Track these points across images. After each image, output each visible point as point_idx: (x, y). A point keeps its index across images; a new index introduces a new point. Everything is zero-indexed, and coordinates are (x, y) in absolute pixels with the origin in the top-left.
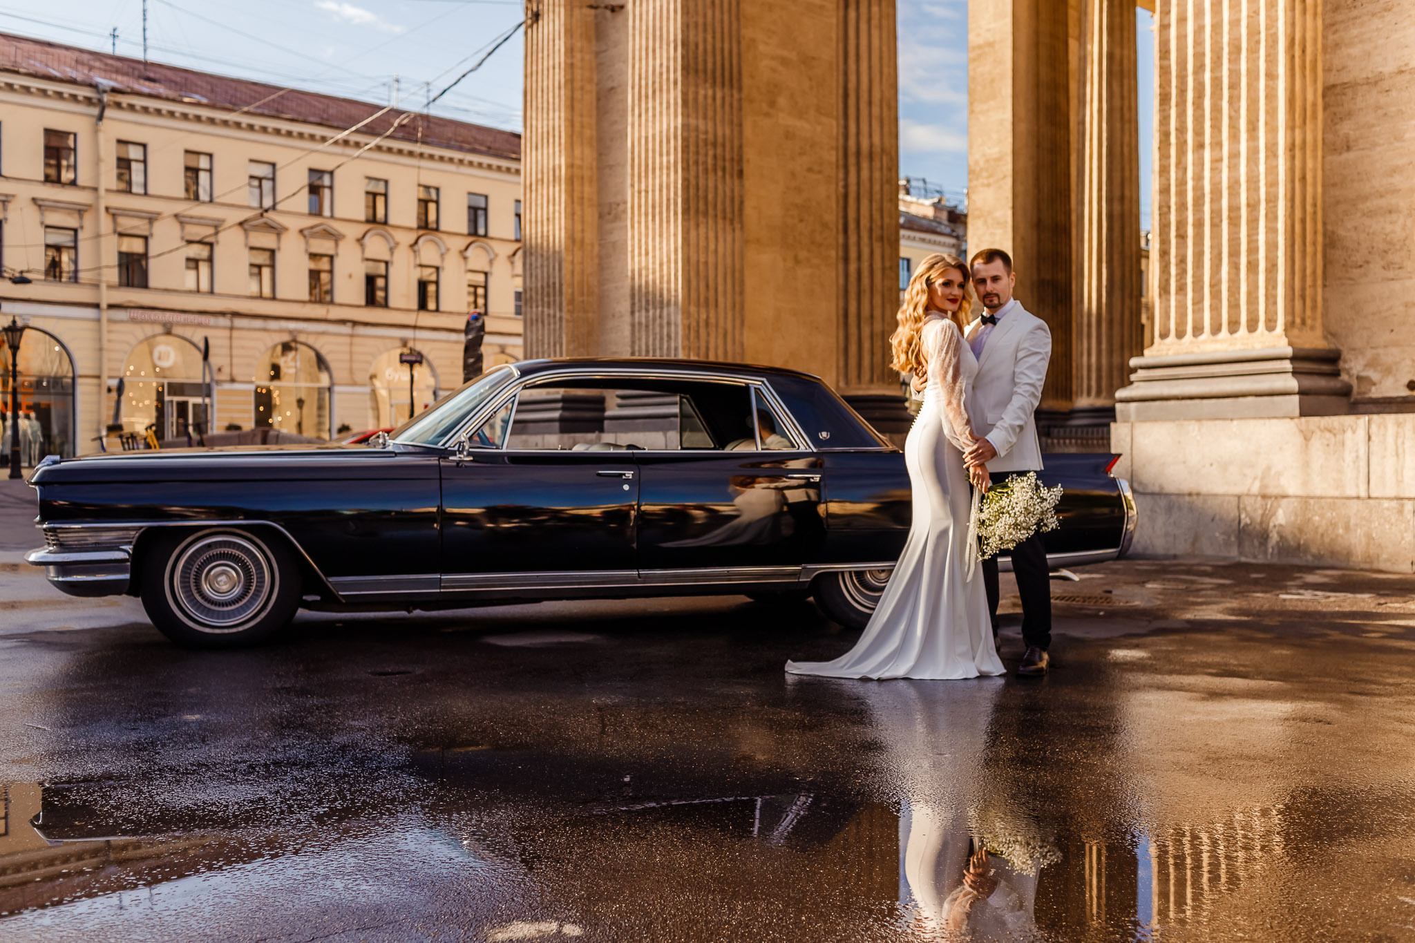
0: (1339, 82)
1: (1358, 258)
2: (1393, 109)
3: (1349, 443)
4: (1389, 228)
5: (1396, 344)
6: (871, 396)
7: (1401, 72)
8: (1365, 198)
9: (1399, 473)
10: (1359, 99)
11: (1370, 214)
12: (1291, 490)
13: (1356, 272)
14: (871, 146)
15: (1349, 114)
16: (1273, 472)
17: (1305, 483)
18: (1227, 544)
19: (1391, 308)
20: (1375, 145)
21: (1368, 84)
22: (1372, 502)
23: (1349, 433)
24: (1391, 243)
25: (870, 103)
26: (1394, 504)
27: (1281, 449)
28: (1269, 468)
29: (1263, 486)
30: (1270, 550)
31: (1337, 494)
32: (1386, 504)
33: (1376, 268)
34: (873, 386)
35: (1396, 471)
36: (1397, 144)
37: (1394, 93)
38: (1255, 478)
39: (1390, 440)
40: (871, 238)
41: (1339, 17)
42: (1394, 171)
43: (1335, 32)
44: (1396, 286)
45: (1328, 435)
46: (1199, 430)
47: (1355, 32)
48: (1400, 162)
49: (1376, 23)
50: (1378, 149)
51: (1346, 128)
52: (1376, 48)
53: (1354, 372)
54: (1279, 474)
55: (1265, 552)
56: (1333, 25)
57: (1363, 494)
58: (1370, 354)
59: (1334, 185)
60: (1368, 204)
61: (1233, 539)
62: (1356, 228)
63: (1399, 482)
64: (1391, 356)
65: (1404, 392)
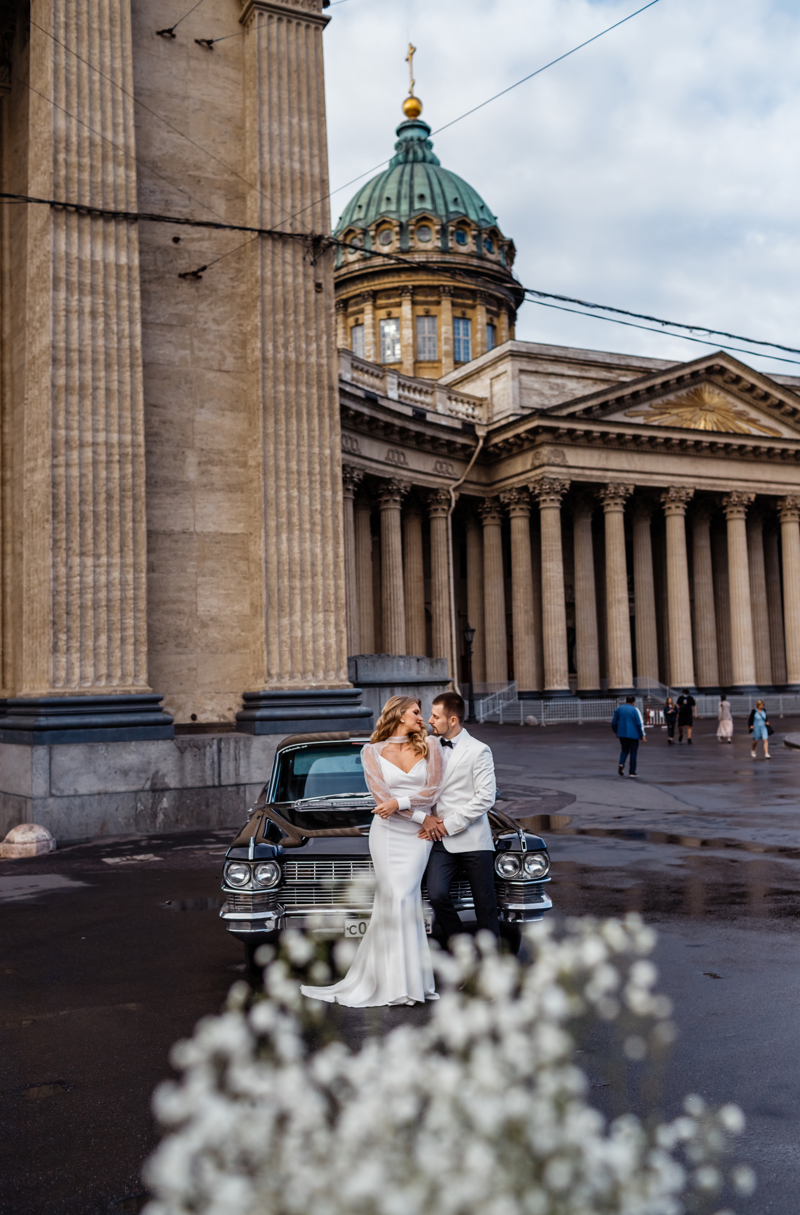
1: (160, 638)
2: (180, 553)
3: (208, 754)
4: (179, 623)
5: (184, 692)
7: (184, 533)
8: (165, 603)
9: (237, 770)
11: (168, 612)
12: (172, 786)
13: (162, 647)
16: (160, 773)
17: (181, 780)
18: (128, 825)
19: (180, 670)
20: (170, 572)
21: (165, 534)
22: (222, 788)
23: (208, 748)
24: (180, 631)
26: (234, 788)
27: (165, 759)
28: (157, 772)
29: (153, 784)
30: (158, 825)
31: (201, 785)
32: (230, 789)
33: (171, 645)
35: (235, 769)
36: (183, 574)
37: (180, 544)
38: (148, 779)
39: (232, 751)
42: (181, 589)
44: (183, 657)
45: (195, 749)
46: (107, 749)
47: (156, 501)
48: (185, 585)
49: (168, 500)
50: (172, 575)
52: (169, 514)
54: (164, 776)
55: (155, 826)
57: (216, 784)
58: (168, 697)
60: (167, 607)
61: (132, 821)
62: (158, 620)
63: (237, 774)
64: (181, 699)
65: (189, 721)
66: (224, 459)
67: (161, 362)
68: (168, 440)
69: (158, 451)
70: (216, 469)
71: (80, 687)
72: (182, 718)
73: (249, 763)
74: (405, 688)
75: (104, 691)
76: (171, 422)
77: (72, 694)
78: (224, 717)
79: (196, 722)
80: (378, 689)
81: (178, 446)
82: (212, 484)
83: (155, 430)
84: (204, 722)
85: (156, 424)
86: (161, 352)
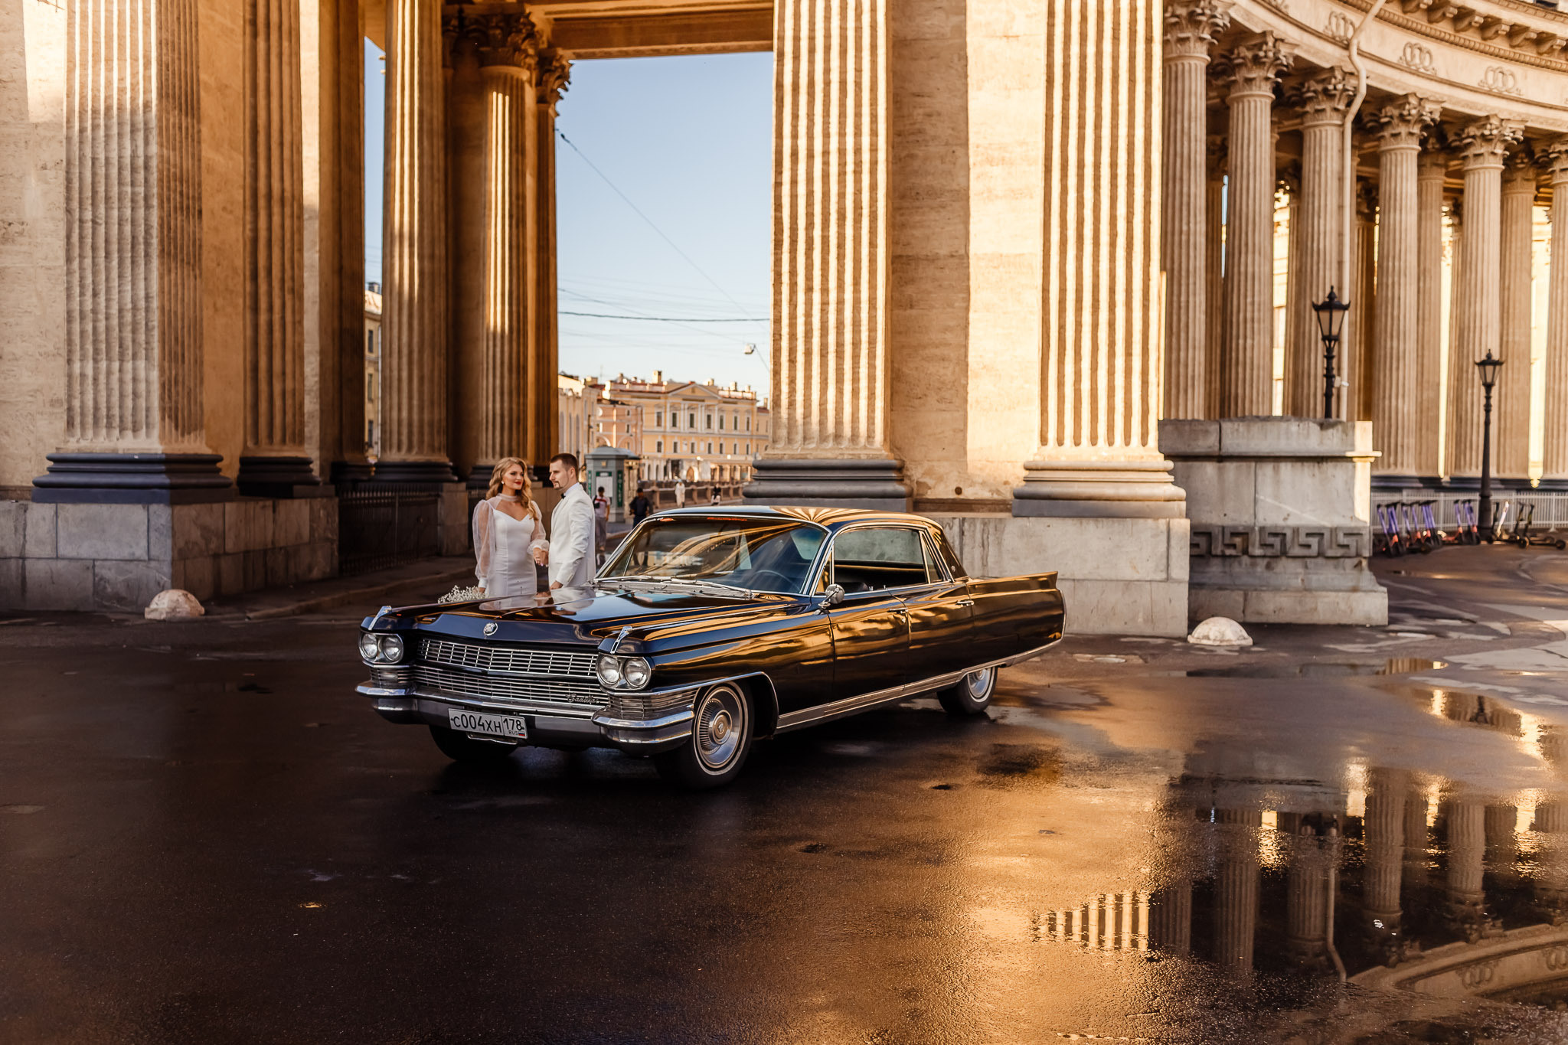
0: (904, 254)
1: (918, 391)
2: (946, 283)
4: (942, 372)
5: (946, 459)
6: (285, 458)
7: (952, 256)
8: (925, 347)
9: (984, 559)
10: (920, 270)
11: (929, 359)
13: (917, 402)
14: (283, 191)
15: (913, 281)
19: (943, 432)
20: (933, 307)
21: (927, 260)
24: (943, 383)
25: (281, 144)
33: (932, 400)
34: (286, 448)
35: (982, 558)
36: (949, 310)
37: (947, 271)
39: (978, 536)
40: (282, 288)
41: (905, 204)
42: (947, 329)
43: (902, 215)
44: (947, 415)
47: (917, 218)
48: (952, 323)
49: (933, 215)
50: (935, 311)
51: (910, 290)
52: (933, 234)
53: (915, 478)
56: (900, 209)
58: (926, 465)
59: (900, 333)
60: (927, 351)
63: (984, 565)
64: (942, 468)
65: (953, 496)
66: (1007, 155)
67: (928, 36)
68: (934, 138)
69: (920, 154)
70: (996, 171)
71: (803, 449)
72: (943, 491)
73: (1000, 552)
74: (1299, 465)
75: (829, 455)
76: (939, 114)
77: (792, 457)
78: (998, 492)
79: (961, 497)
80: (1253, 464)
81: (947, 144)
82: (990, 191)
83: (917, 126)
84: (972, 497)
85: (920, 118)
86: (928, 23)
